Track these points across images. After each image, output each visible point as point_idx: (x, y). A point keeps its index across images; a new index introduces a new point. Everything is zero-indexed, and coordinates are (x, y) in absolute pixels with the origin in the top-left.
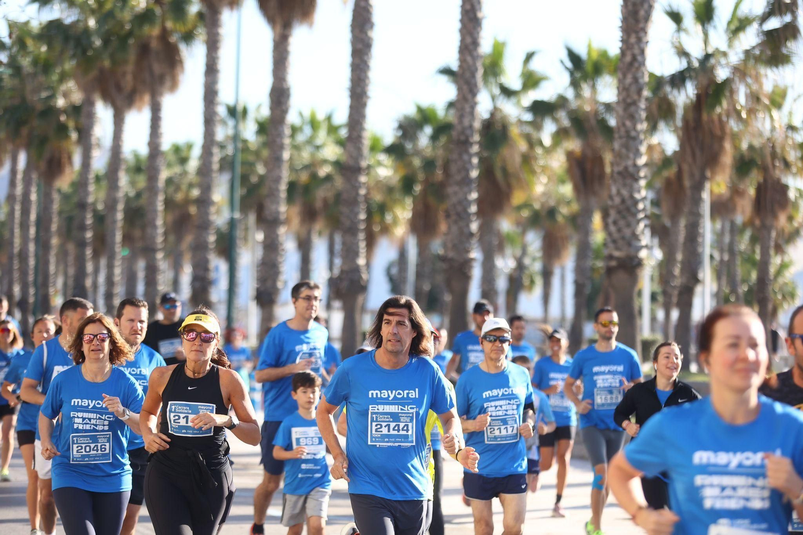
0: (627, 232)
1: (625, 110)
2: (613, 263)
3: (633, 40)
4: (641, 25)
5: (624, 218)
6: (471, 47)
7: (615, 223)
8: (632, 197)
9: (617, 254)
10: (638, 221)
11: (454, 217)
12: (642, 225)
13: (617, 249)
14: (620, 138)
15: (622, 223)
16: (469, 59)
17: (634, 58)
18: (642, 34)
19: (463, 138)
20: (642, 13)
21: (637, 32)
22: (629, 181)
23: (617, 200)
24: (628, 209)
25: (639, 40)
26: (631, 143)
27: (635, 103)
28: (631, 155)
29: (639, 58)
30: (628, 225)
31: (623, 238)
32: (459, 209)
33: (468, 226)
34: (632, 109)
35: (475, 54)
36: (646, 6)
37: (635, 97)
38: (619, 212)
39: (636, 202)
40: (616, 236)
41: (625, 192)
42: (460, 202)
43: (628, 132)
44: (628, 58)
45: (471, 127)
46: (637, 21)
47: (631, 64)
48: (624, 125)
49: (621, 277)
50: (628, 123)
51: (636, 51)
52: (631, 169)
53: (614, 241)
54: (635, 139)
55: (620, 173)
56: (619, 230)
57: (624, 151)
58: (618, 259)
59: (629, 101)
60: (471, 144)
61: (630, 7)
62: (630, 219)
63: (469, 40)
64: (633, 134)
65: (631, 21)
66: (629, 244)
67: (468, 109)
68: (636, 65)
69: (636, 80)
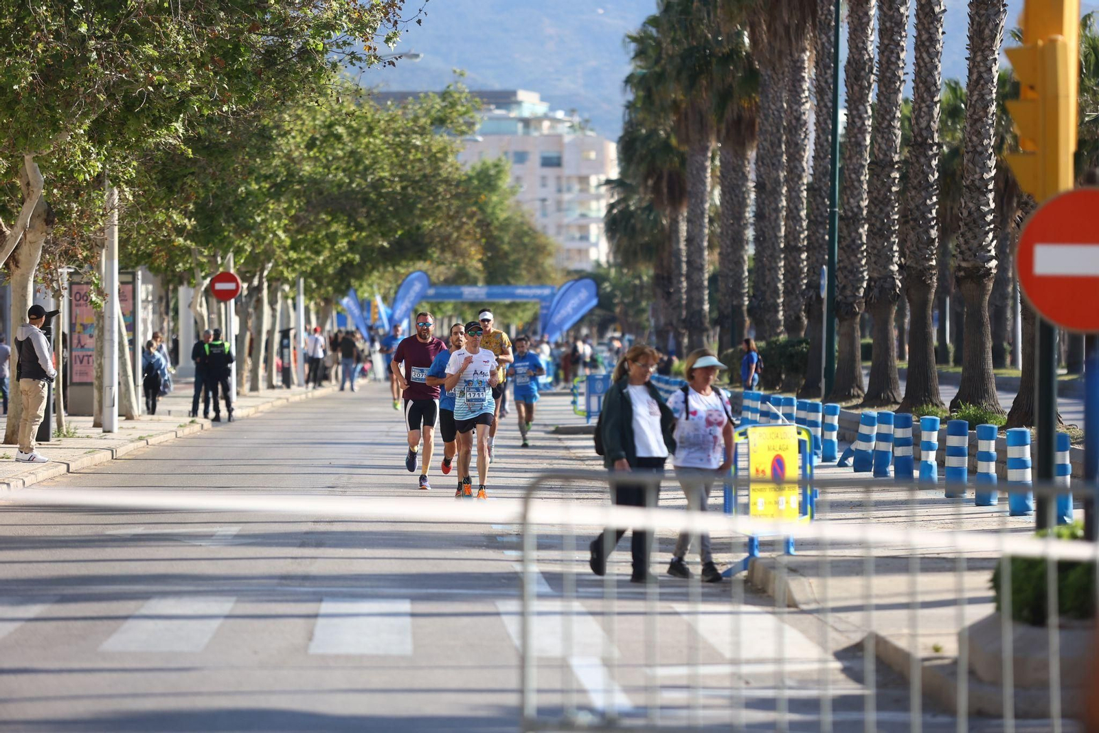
0: (974, 243)
1: (971, 126)
2: (962, 273)
3: (978, 59)
4: (986, 44)
5: (970, 229)
6: (927, 44)
7: (963, 235)
8: (979, 209)
9: (964, 264)
10: (987, 233)
11: (911, 223)
12: (991, 235)
13: (964, 260)
14: (967, 153)
15: (969, 235)
16: (925, 55)
17: (980, 76)
18: (987, 52)
19: (919, 139)
20: (987, 31)
21: (983, 51)
22: (974, 195)
23: (965, 213)
24: (975, 222)
25: (985, 59)
26: (977, 157)
27: (980, 119)
28: (978, 170)
29: (985, 76)
30: (975, 237)
31: (970, 249)
32: (917, 214)
33: (927, 232)
34: (979, 125)
35: (931, 50)
36: (991, 25)
37: (981, 113)
38: (966, 224)
39: (984, 215)
40: (964, 247)
41: (971, 205)
42: (917, 207)
43: (974, 147)
44: (975, 76)
45: (929, 127)
46: (983, 41)
47: (977, 82)
48: (971, 140)
49: (969, 286)
50: (974, 138)
51: (982, 69)
52: (977, 182)
53: (961, 253)
54: (981, 153)
55: (967, 187)
56: (966, 242)
57: (971, 165)
58: (965, 269)
59: (976, 117)
60: (931, 146)
61: (975, 27)
62: (977, 230)
63: (925, 37)
64: (979, 149)
65: (976, 39)
66: (975, 255)
67: (925, 109)
68: (982, 82)
69: (982, 97)
